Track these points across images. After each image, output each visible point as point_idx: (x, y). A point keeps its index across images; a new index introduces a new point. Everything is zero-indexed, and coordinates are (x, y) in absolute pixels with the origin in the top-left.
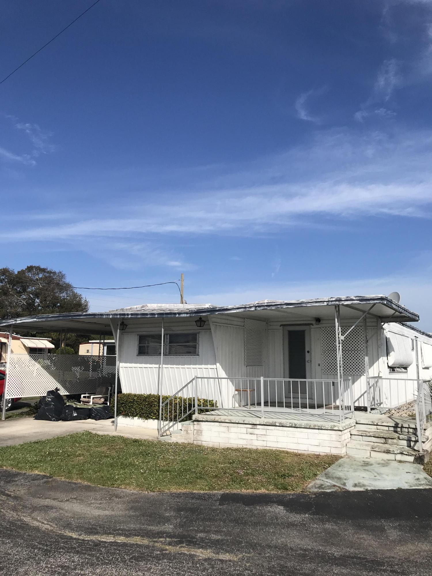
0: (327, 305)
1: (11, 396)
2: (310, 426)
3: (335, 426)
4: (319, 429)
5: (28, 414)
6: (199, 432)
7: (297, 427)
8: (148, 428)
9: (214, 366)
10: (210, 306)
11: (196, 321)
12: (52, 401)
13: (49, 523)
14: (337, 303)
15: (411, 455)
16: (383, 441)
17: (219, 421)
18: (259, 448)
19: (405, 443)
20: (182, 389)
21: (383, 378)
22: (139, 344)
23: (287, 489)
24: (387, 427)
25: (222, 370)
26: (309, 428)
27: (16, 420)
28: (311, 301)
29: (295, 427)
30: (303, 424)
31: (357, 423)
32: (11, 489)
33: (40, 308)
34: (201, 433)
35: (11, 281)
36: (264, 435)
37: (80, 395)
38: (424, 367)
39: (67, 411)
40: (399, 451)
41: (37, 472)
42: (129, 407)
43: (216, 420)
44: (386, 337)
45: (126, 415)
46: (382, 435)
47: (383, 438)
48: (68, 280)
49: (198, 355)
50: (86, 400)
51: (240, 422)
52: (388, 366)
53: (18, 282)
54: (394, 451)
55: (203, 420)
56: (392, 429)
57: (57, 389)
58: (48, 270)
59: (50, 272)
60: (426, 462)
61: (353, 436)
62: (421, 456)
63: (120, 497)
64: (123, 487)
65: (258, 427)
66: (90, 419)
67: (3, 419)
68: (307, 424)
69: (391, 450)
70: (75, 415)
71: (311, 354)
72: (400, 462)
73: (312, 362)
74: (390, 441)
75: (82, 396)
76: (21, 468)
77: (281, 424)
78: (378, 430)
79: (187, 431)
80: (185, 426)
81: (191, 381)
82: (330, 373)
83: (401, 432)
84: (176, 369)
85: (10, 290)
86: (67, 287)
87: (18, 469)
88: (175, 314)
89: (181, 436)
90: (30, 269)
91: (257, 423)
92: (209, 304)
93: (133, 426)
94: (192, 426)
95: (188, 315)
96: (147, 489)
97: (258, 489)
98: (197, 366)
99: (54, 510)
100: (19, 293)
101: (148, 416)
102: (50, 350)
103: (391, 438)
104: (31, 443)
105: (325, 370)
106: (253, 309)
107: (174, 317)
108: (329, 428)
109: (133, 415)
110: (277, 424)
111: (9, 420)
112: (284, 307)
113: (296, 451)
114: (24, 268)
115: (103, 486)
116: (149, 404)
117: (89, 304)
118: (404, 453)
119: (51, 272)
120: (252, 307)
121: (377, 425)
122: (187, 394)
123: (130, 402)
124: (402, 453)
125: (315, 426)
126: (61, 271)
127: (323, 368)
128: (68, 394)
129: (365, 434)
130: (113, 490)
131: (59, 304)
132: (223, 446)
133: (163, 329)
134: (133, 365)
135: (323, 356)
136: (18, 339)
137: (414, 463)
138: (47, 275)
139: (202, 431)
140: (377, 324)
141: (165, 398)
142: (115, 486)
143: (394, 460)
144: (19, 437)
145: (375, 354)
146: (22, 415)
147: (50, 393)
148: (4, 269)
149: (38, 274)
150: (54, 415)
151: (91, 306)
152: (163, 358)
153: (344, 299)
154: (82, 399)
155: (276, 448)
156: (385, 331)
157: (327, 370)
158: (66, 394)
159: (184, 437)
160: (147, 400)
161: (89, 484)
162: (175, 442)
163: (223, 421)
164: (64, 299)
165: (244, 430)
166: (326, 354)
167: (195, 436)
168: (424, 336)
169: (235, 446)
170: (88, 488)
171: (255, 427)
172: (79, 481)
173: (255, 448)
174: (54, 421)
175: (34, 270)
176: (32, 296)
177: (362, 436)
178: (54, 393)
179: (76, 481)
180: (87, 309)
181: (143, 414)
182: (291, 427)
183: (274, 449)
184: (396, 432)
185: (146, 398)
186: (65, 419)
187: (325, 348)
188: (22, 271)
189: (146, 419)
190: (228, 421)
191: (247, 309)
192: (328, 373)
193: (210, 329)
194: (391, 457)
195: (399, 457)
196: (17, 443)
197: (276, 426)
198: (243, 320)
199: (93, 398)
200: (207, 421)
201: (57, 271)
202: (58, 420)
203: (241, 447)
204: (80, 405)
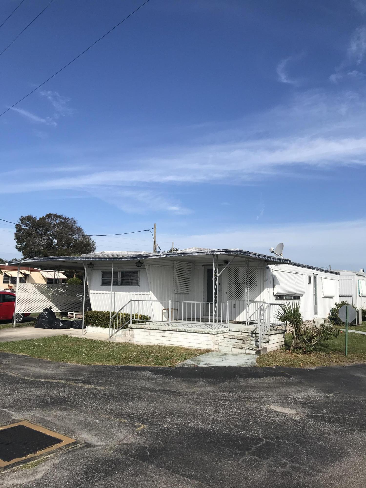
0: (207, 254)
1: (21, 312)
2: (196, 331)
3: (210, 331)
4: (201, 333)
5: (32, 325)
6: (132, 335)
7: (189, 332)
8: (106, 334)
9: (148, 293)
10: (145, 253)
11: (136, 263)
12: (46, 316)
13: (19, 374)
14: (212, 253)
15: (254, 350)
16: (242, 341)
17: (144, 328)
18: (167, 345)
19: (254, 343)
20: (123, 308)
21: (266, 302)
22: (102, 278)
23: (161, 365)
24: (248, 334)
25: (154, 295)
26: (196, 333)
27: (23, 328)
28: (198, 252)
29: (187, 332)
30: (192, 330)
31: (230, 331)
32: (5, 361)
33: (57, 247)
34: (134, 336)
35: (34, 225)
36: (170, 337)
37: (68, 312)
38: (323, 297)
39: (56, 322)
40: (247, 348)
41: (23, 354)
42: (94, 319)
43: (142, 328)
44: (273, 275)
45: (93, 325)
46: (241, 338)
47: (242, 340)
48: (79, 224)
49: (139, 286)
50: (71, 315)
51: (156, 329)
52: (274, 295)
53: (39, 227)
54: (244, 347)
55: (135, 327)
56: (250, 334)
57: (51, 308)
58: (63, 217)
59: (64, 219)
60: (262, 354)
61: (225, 338)
62: (259, 350)
63: (65, 367)
64: (68, 362)
65: (167, 332)
66: (72, 329)
67: (14, 327)
68: (194, 330)
69: (243, 347)
70: (61, 325)
71: (221, 285)
72: (248, 354)
73: (222, 291)
74: (246, 341)
75: (69, 313)
76: (14, 352)
77: (180, 330)
78: (242, 335)
79: (125, 335)
80: (124, 331)
81: (128, 303)
82: (233, 299)
83: (255, 336)
84: (121, 295)
85: (33, 233)
86: (79, 230)
87: (12, 352)
88: (119, 258)
89: (122, 338)
90: (49, 216)
91: (166, 330)
92: (144, 252)
93: (97, 332)
94: (128, 332)
95: (126, 260)
96: (81, 363)
97: (144, 364)
98: (138, 293)
99: (24, 370)
100: (41, 235)
101: (106, 326)
102: (64, 280)
103: (247, 340)
104: (26, 340)
105: (230, 296)
106: (165, 256)
107: (118, 261)
108: (207, 333)
109: (97, 325)
110: (178, 330)
111: (18, 328)
112: (183, 255)
113: (188, 347)
114: (45, 215)
115: (58, 361)
116: (107, 318)
117: (96, 244)
118: (250, 349)
119: (66, 218)
120: (164, 255)
121: (242, 332)
122: (126, 311)
123: (95, 317)
124: (249, 349)
125: (199, 331)
126: (73, 217)
127: (229, 295)
128: (60, 311)
129: (232, 337)
130: (62, 364)
131: (72, 244)
132: (146, 344)
133: (112, 268)
134: (98, 292)
135: (229, 287)
136: (39, 271)
137: (255, 355)
138: (63, 221)
139: (134, 334)
140: (264, 266)
141: (113, 314)
142: (64, 361)
143: (244, 353)
144: (20, 337)
145: (262, 286)
146: (28, 325)
147: (45, 310)
148: (28, 216)
149: (56, 220)
150: (47, 325)
151: (97, 246)
152: (113, 287)
153: (216, 251)
154: (69, 315)
155: (176, 346)
156: (271, 270)
157: (231, 296)
158: (58, 311)
159: (123, 339)
160: (105, 315)
161: (50, 360)
162: (118, 342)
163: (146, 328)
164: (76, 240)
165: (159, 334)
166: (230, 285)
167: (130, 338)
168: (327, 273)
169: (153, 344)
170: (49, 362)
171: (165, 332)
172: (45, 359)
173: (164, 345)
174: (47, 329)
175: (52, 217)
176: (51, 238)
177: (230, 338)
178: (48, 311)
179: (43, 359)
180: (94, 248)
181: (103, 324)
182: (185, 332)
183: (175, 346)
184: (252, 336)
185: (105, 314)
186: (55, 328)
187: (230, 281)
188: (43, 217)
189: (105, 328)
190: (149, 328)
191: (162, 256)
192: (231, 299)
193: (145, 268)
194: (243, 351)
195: (247, 351)
196: (17, 340)
197: (177, 331)
198: (172, 262)
199: (76, 315)
200: (137, 328)
201: (70, 218)
202: (50, 328)
203: (156, 344)
204: (65, 319)
